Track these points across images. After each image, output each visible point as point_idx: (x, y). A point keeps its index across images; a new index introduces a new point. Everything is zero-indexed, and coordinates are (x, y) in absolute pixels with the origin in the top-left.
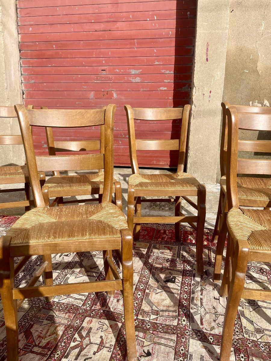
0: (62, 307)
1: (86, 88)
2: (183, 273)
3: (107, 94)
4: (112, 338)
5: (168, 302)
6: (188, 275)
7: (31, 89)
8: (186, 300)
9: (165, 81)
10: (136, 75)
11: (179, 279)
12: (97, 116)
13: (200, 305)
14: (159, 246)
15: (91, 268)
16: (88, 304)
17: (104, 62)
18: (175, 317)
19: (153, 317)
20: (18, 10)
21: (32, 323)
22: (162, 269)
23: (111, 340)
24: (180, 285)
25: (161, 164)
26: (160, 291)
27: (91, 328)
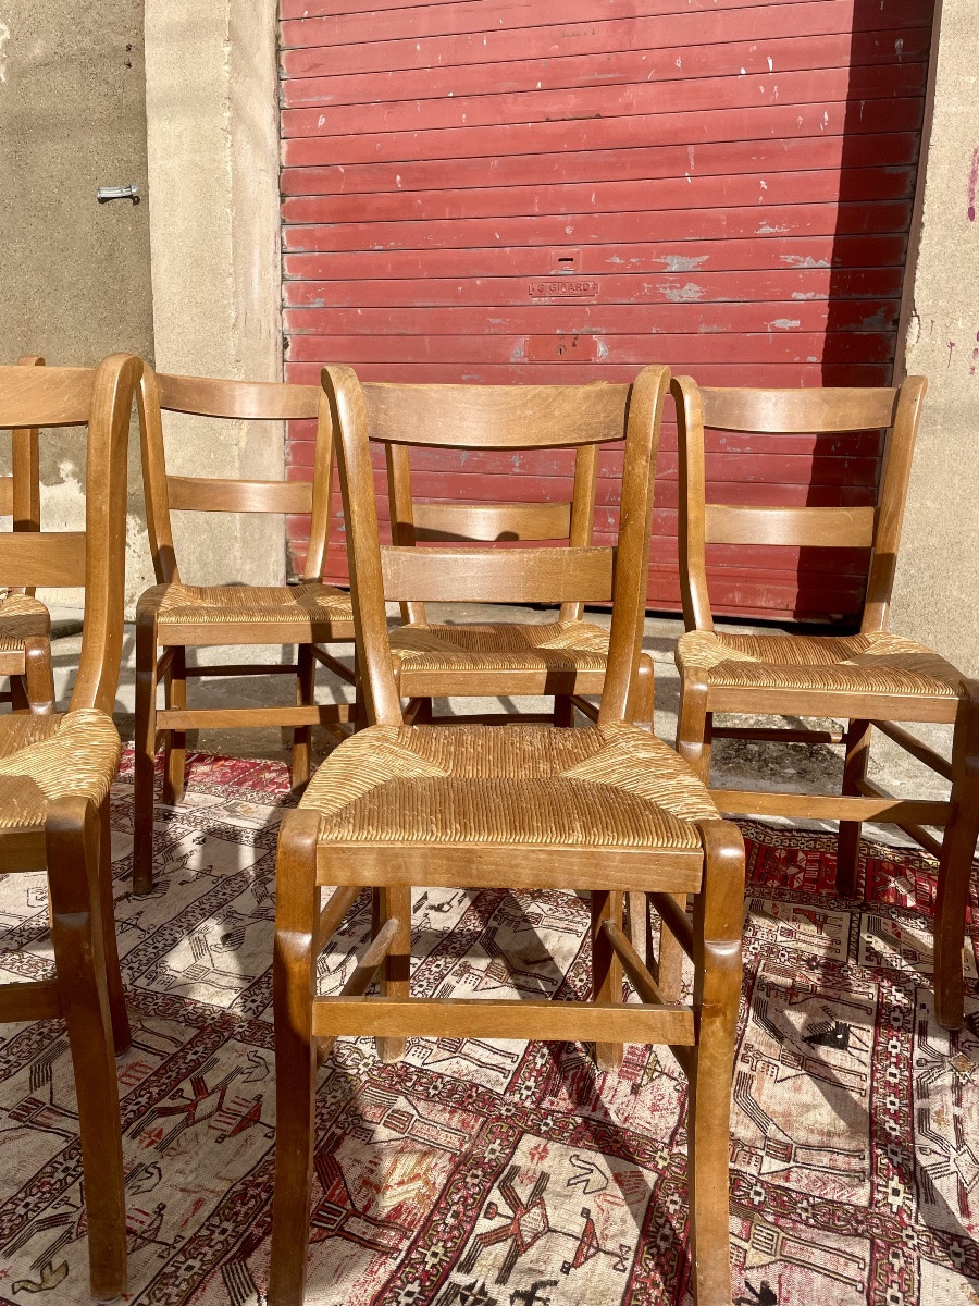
0: (435, 1088)
1: (499, 325)
2: (879, 1014)
3: (574, 345)
4: (623, 1221)
5: (824, 1115)
6: (896, 1024)
7: (312, 330)
8: (896, 1116)
9: (795, 295)
10: (684, 277)
12: (599, 408)
13: (954, 1142)
14: (774, 906)
15: (527, 963)
16: (528, 1088)
17: (568, 230)
18: (859, 1177)
19: (771, 1165)
20: (284, 54)
21: (339, 1131)
22: (792, 991)
23: (624, 1228)
24: (866, 1058)
25: (763, 605)
26: (792, 1072)
27: (544, 1177)
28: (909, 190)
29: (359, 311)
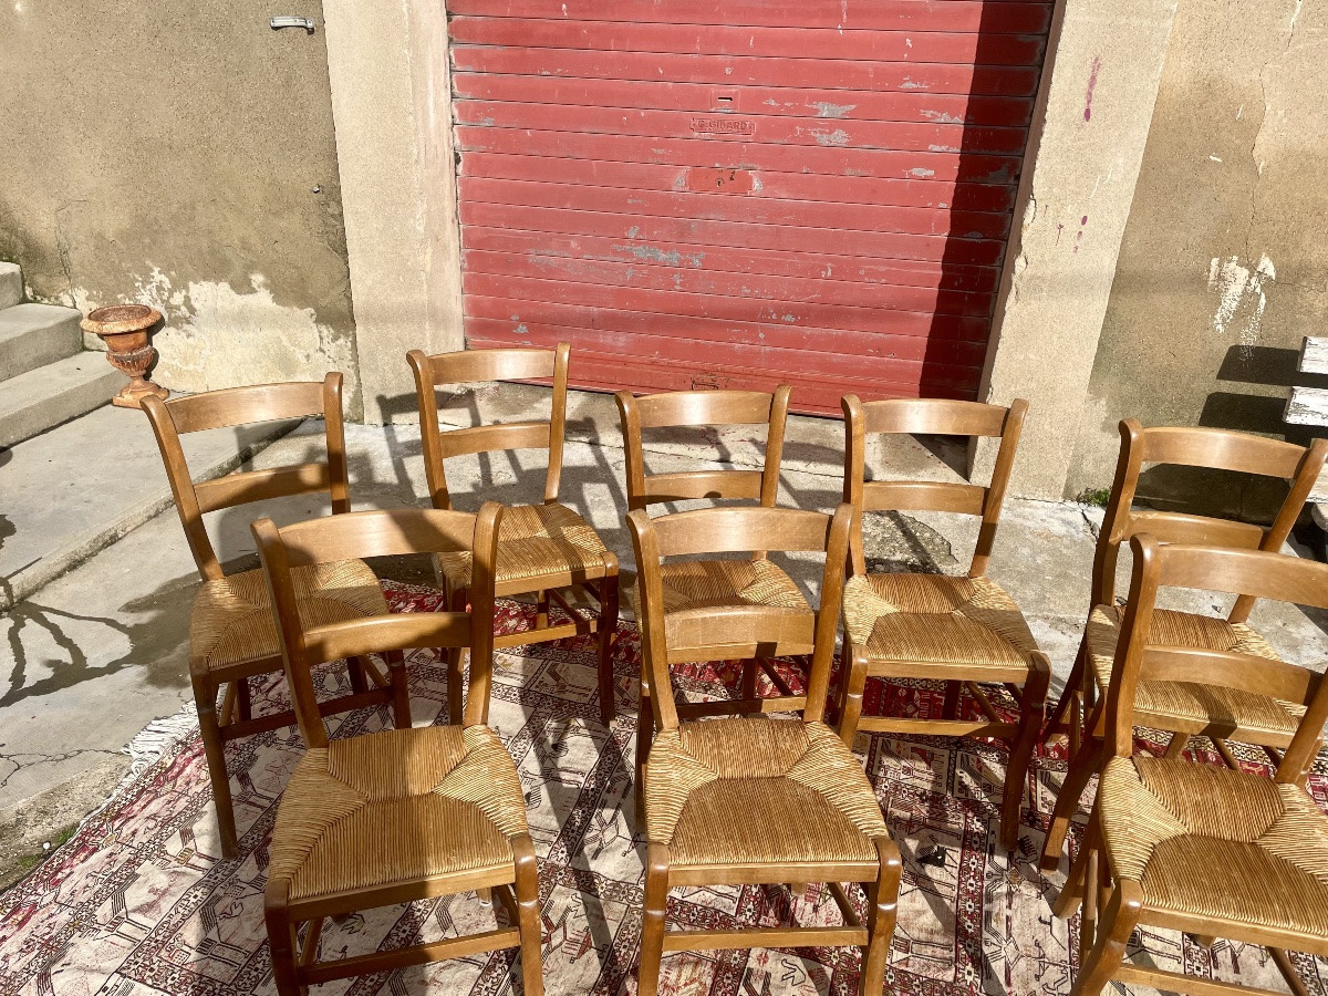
0: (693, 915)
1: (662, 155)
2: (965, 839)
3: (732, 179)
5: (929, 919)
6: (975, 846)
7: (483, 147)
8: (971, 917)
9: (931, 147)
10: (832, 125)
11: (954, 855)
13: (1004, 935)
14: (898, 745)
16: (750, 910)
17: (728, 71)
18: (948, 963)
19: (898, 956)
22: (910, 823)
24: (955, 872)
26: (910, 887)
27: (768, 975)
28: (1037, 58)
29: (528, 132)
